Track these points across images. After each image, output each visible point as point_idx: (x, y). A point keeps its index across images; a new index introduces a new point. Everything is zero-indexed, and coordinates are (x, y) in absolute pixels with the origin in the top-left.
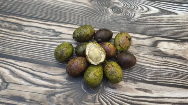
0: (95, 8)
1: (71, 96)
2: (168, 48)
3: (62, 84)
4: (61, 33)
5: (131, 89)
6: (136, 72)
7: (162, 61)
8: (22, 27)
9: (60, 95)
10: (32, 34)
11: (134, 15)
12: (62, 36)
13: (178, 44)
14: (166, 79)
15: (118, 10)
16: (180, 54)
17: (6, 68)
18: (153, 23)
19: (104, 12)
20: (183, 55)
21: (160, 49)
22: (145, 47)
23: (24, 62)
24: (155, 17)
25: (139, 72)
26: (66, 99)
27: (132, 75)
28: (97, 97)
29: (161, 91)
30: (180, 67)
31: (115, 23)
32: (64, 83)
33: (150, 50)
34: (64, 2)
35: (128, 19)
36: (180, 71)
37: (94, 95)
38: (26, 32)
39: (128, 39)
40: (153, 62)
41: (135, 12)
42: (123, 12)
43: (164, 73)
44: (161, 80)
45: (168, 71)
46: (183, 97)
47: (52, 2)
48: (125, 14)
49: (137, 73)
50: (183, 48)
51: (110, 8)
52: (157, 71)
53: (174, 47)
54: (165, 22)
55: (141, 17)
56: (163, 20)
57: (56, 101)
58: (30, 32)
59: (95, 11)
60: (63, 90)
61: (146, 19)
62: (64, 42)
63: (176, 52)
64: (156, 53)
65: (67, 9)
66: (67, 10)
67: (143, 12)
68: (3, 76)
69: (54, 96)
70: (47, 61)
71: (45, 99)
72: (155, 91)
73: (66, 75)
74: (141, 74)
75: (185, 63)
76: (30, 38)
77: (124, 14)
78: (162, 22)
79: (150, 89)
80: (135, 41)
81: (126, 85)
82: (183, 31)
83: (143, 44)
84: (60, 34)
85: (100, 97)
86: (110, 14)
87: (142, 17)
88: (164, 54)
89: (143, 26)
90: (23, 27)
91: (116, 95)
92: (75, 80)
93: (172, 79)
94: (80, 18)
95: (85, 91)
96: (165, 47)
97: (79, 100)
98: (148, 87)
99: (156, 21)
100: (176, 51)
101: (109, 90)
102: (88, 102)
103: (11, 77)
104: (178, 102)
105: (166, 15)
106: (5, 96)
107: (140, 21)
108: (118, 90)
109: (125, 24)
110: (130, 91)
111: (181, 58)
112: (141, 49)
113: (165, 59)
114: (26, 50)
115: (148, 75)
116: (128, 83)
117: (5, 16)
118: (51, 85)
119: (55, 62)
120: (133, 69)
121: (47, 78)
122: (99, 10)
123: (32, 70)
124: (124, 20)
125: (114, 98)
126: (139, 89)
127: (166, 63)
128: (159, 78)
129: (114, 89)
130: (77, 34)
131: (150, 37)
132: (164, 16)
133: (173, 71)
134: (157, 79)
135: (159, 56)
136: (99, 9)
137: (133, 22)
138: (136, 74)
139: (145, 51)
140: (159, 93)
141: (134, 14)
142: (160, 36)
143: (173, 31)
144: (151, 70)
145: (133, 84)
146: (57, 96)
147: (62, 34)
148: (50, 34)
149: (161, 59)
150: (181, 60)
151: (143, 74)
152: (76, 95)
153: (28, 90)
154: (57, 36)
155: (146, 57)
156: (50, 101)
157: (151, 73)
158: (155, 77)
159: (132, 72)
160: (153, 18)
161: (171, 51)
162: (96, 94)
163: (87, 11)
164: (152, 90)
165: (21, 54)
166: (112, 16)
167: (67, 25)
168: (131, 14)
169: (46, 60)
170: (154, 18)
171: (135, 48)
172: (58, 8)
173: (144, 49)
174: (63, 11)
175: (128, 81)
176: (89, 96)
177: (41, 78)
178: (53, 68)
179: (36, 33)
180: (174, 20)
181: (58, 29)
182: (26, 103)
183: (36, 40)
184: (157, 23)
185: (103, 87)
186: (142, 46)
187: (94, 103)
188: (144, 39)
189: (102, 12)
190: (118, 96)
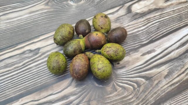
0: (55, 8)
1: (92, 99)
2: (141, 7)
3: (75, 94)
4: (39, 49)
6: (131, 42)
7: (144, 21)
10: (10, 67)
12: (42, 51)
14: (158, 33)
16: (153, 7)
19: (67, 7)
20: (156, 7)
21: (135, 13)
22: (123, 17)
23: (20, 100)
25: (134, 41)
27: (130, 46)
28: (115, 84)
29: (161, 45)
30: (161, 17)
31: (83, 11)
32: (76, 92)
33: (128, 17)
34: (21, 19)
36: (163, 20)
37: (112, 84)
39: (104, 17)
40: (138, 25)
43: (153, 29)
44: (155, 36)
45: (155, 26)
46: (179, 39)
47: (8, 25)
49: (133, 42)
50: (152, 1)
52: (146, 31)
53: (145, 4)
58: (6, 66)
59: (57, 11)
60: (80, 98)
63: (149, 7)
64: (135, 17)
65: (29, 23)
66: (30, 24)
70: (45, 83)
72: (156, 48)
73: (74, 84)
74: (136, 41)
75: (162, 11)
76: (10, 72)
79: (152, 49)
80: (111, 17)
81: (131, 58)
83: (120, 16)
84: (39, 51)
85: (117, 83)
86: (74, 6)
88: (142, 14)
91: (129, 72)
92: (85, 82)
93: (162, 30)
95: (101, 86)
96: (139, 8)
97: (102, 97)
98: (149, 48)
100: (148, 6)
101: (120, 72)
102: (111, 93)
104: (180, 45)
108: (128, 67)
109: (93, 8)
110: (138, 60)
111: (156, 10)
112: (121, 20)
113: (145, 17)
114: (14, 86)
115: (142, 38)
116: (131, 55)
118: (66, 102)
119: (53, 79)
120: (127, 41)
121: (56, 99)
122: (60, 8)
123: (35, 101)
124: (89, 4)
125: (130, 76)
126: (144, 55)
127: (148, 20)
128: (152, 35)
129: (124, 68)
130: (59, 38)
131: (121, 6)
133: (158, 23)
134: (151, 37)
135: (139, 18)
136: (60, 6)
137: (98, 2)
138: (132, 43)
139: (126, 21)
140: (160, 47)
144: (141, 33)
145: (136, 53)
147: (41, 49)
148: (28, 56)
150: (157, 11)
151: (138, 40)
152: (95, 95)
154: (37, 54)
155: (130, 25)
157: (144, 35)
158: (148, 36)
159: (128, 44)
161: (145, 9)
162: (112, 83)
163: (50, 15)
164: (154, 49)
166: (77, 7)
167: (39, 38)
169: (42, 82)
171: (116, 22)
172: (18, 27)
173: (124, 19)
174: (26, 28)
175: (130, 53)
176: (107, 88)
177: (51, 102)
178: (54, 86)
179: (13, 64)
181: (33, 47)
183: (17, 70)
185: (114, 72)
186: (120, 18)
187: (116, 91)
188: (117, 11)
189: (65, 8)
190: (131, 72)
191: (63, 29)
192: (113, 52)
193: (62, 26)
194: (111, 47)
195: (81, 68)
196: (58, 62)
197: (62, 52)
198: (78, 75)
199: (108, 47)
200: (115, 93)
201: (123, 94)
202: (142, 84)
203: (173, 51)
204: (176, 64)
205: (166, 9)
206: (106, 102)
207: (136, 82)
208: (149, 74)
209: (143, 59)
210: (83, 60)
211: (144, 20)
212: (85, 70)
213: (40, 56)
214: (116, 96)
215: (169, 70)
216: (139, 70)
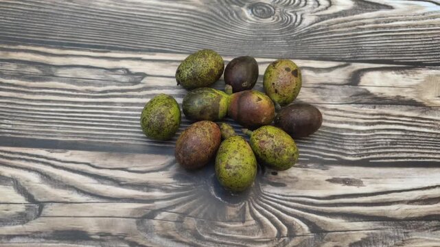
0: (212, 11)
1: (190, 214)
2: (383, 84)
3: (166, 190)
4: (144, 75)
5: (317, 183)
6: (323, 145)
7: (373, 115)
8: (50, 70)
9: (164, 214)
10: (79, 84)
11: (302, 19)
12: (147, 81)
13: (402, 74)
14: (387, 153)
15: (264, 10)
16: (409, 95)
17: (30, 170)
18: (345, 32)
19: (234, 18)
20: (417, 97)
21: (365, 89)
22: (335, 87)
23: (70, 152)
24: (346, 18)
25: (329, 145)
26: (180, 221)
27: (316, 152)
28: (248, 209)
29: (381, 178)
30: (414, 124)
31: (261, 39)
32: (170, 188)
33: (346, 92)
35: (289, 29)
36: (415, 132)
37: (241, 206)
38: (61, 81)
39: (290, 73)
40: (355, 118)
41: (303, 12)
42: (277, 13)
43: (382, 140)
44: (378, 156)
45: (390, 135)
46: (426, 186)
47: (112, 6)
48: (280, 19)
49: (326, 146)
50: (415, 82)
51: (245, 7)
52: (366, 136)
53: (396, 80)
54: (370, 28)
55: (316, 22)
56: (364, 24)
57: (158, 228)
58: (73, 80)
59: (212, 16)
61: (329, 24)
62: (154, 94)
63: (401, 91)
64: (360, 98)
65: (150, 18)
66: (151, 21)
67: (319, 11)
68: (27, 188)
69: (153, 218)
70: (123, 143)
71: (135, 227)
72: (368, 180)
73: (173, 170)
74: (333, 148)
75: (422, 112)
76: (75, 93)
77: (278, 19)
78: (364, 29)
79: (356, 178)
80: (309, 76)
81: (306, 176)
82: (409, 44)
83: (329, 82)
84: (142, 78)
85: (253, 207)
86: (249, 22)
87: (319, 21)
88: (376, 98)
89: (325, 42)
90: (53, 69)
91: (286, 200)
92: (195, 177)
93: (401, 150)
94: (182, 37)
95: (220, 199)
96: (377, 84)
97: (210, 220)
98: (354, 174)
99: (351, 27)
100: (401, 88)
101: (270, 190)
102: (230, 221)
103: (46, 187)
104: (419, 198)
105: (370, 11)
106: (41, 232)
107: (315, 29)
108: (289, 188)
109: (285, 41)
110: (317, 187)
111: (412, 104)
112: (328, 92)
113: (380, 108)
114: (70, 122)
115: (349, 148)
116: (309, 169)
117: (5, 47)
118: (142, 196)
119: (139, 143)
120: (315, 139)
121: (129, 182)
122: (221, 13)
123: (93, 167)
124: (281, 31)
125: (284, 207)
126: (334, 181)
127: (382, 117)
128: (373, 151)
129: (282, 188)
130: (187, 73)
131: (343, 63)
132: (366, 15)
133: (400, 133)
134: (369, 154)
135: (366, 103)
136: (222, 11)
137: (301, 35)
138: (323, 148)
139: (336, 97)
140: (377, 183)
141: (302, 15)
142: (364, 59)
143: (389, 46)
144: (353, 136)
145: (321, 171)
146: (158, 217)
147: (148, 78)
148: (119, 80)
149: (373, 111)
150: (413, 107)
151: (339, 147)
152: (201, 210)
153: (91, 212)
154: (136, 83)
155: (340, 109)
156: (146, 231)
157: (355, 143)
158: (364, 150)
159: (315, 145)
160: (342, 22)
161: (390, 90)
162: (244, 203)
163: (194, 19)
164: (362, 180)
165: (59, 132)
166: (254, 26)
167: (154, 55)
168: (294, 17)
169: (120, 140)
170: (346, 21)
171: (314, 92)
172: (128, 17)
173: (333, 92)
174: (141, 24)
175: (309, 165)
176: (231, 208)
177: (117, 182)
178: (138, 156)
179: (86, 82)
180: (389, 22)
181: (135, 67)
182: (92, 242)
183: (89, 97)
184: (353, 31)
185: (257, 186)
186: (327, 86)
187: (243, 222)
188: (329, 69)
189: (229, 18)
190: (291, 201)
191: (202, 60)
192: (271, 148)
193: (203, 53)
194: (273, 137)
195: (197, 148)
196: (163, 118)
197: (180, 101)
198: (185, 158)
199: (267, 134)
200: (239, 225)
201: (253, 234)
202: (298, 234)
203: (398, 202)
204: (390, 231)
205: (436, 112)
206: (214, 232)
207: (290, 226)
208: (324, 223)
209: (328, 189)
210: (208, 135)
211: (375, 112)
212: (204, 155)
213: (139, 90)
214: (238, 230)
215: (368, 234)
216: (308, 205)
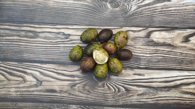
0: (95, 5)
1: (87, 85)
2: (160, 37)
3: (79, 77)
4: (70, 35)
5: (129, 75)
7: (153, 50)
8: (36, 34)
9: (79, 85)
10: (47, 39)
11: (131, 8)
12: (71, 38)
13: (168, 32)
14: (155, 65)
15: (116, 4)
16: (169, 42)
17: (36, 71)
18: (148, 13)
19: (103, 8)
20: (171, 43)
21: (152, 39)
22: (140, 39)
23: (48, 64)
26: (84, 87)
27: (130, 64)
28: (105, 83)
29: (151, 74)
30: (168, 54)
31: (114, 18)
33: (144, 41)
35: (125, 13)
36: (168, 57)
37: (103, 82)
38: (41, 38)
39: (125, 39)
40: (146, 51)
41: (132, 4)
42: (121, 5)
43: (155, 60)
44: (152, 66)
45: (158, 58)
46: (167, 77)
48: (122, 8)
49: (134, 62)
50: (172, 36)
51: (108, 2)
52: (149, 59)
53: (165, 35)
54: (159, 12)
55: (137, 9)
56: (157, 9)
57: (77, 89)
58: (45, 38)
59: (95, 8)
60: (81, 81)
61: (142, 10)
62: (74, 43)
63: (166, 40)
64: (149, 43)
67: (139, 4)
68: (36, 76)
69: (75, 86)
71: (70, 89)
72: (147, 74)
73: (81, 71)
74: (136, 63)
75: (172, 49)
76: (46, 43)
77: (121, 8)
78: (156, 12)
79: (143, 73)
80: (132, 34)
81: (126, 72)
82: (174, 19)
83: (139, 36)
85: (108, 84)
86: (109, 10)
87: (138, 9)
88: (156, 43)
90: (38, 33)
91: (118, 81)
93: (161, 64)
94: (83, 18)
95: (96, 80)
96: (157, 37)
97: (93, 87)
99: (151, 11)
100: (166, 39)
101: (113, 77)
102: (100, 87)
103: (42, 76)
104: (164, 81)
105: (160, 3)
106: (42, 90)
107: (136, 13)
108: (120, 77)
109: (123, 19)
111: (169, 45)
112: (137, 41)
113: (156, 47)
115: (142, 63)
117: (19, 25)
118: (72, 79)
121: (67, 75)
123: (56, 70)
124: (122, 14)
125: (117, 83)
126: (135, 74)
127: (156, 51)
129: (117, 76)
131: (145, 28)
132: (158, 5)
133: (161, 57)
134: (149, 65)
135: (151, 45)
136: (99, 5)
137: (130, 15)
138: (133, 63)
139: (140, 43)
140: (149, 75)
141: (131, 6)
142: (154, 26)
143: (165, 20)
144: (144, 58)
145: (131, 71)
146: (77, 86)
149: (153, 48)
150: (169, 47)
152: (90, 84)
153: (56, 84)
154: (67, 38)
155: (141, 48)
156: (73, 90)
157: (145, 61)
158: (147, 64)
160: (148, 9)
161: (161, 40)
163: (88, 9)
164: (145, 74)
165: (43, 58)
166: (111, 12)
167: (73, 26)
168: (128, 7)
169: (63, 60)
170: (149, 8)
171: (132, 41)
173: (140, 40)
175: (127, 69)
176: (100, 83)
177: (63, 75)
178: (70, 66)
179: (50, 38)
180: (167, 8)
181: (67, 32)
182: (58, 93)
183: (51, 44)
184: (152, 13)
185: (109, 76)
186: (137, 38)
187: (104, 87)
188: (139, 31)
189: (101, 9)
190: (120, 81)
200: (102, 88)
201: (107, 91)
202: (121, 91)
203: (156, 82)
204: (151, 91)
205: (178, 49)
206: (94, 90)
207: (119, 89)
208: (130, 88)
209: (133, 77)
213: (68, 41)
214: (102, 90)
215: (144, 92)
216: (125, 82)
